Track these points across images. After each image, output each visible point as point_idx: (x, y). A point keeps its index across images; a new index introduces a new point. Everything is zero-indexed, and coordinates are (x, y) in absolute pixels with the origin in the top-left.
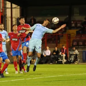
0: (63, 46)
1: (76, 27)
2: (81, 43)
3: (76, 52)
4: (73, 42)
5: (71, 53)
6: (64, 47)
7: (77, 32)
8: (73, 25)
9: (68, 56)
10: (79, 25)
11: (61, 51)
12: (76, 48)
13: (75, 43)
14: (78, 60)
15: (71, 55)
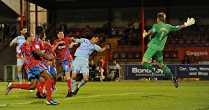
0: (101, 58)
1: (117, 35)
2: (123, 56)
3: (118, 66)
4: (114, 54)
5: (111, 68)
6: (102, 60)
7: (118, 41)
8: (114, 33)
9: (108, 71)
10: (121, 33)
11: (98, 65)
12: (118, 62)
13: (116, 56)
14: (120, 77)
15: (111, 70)
